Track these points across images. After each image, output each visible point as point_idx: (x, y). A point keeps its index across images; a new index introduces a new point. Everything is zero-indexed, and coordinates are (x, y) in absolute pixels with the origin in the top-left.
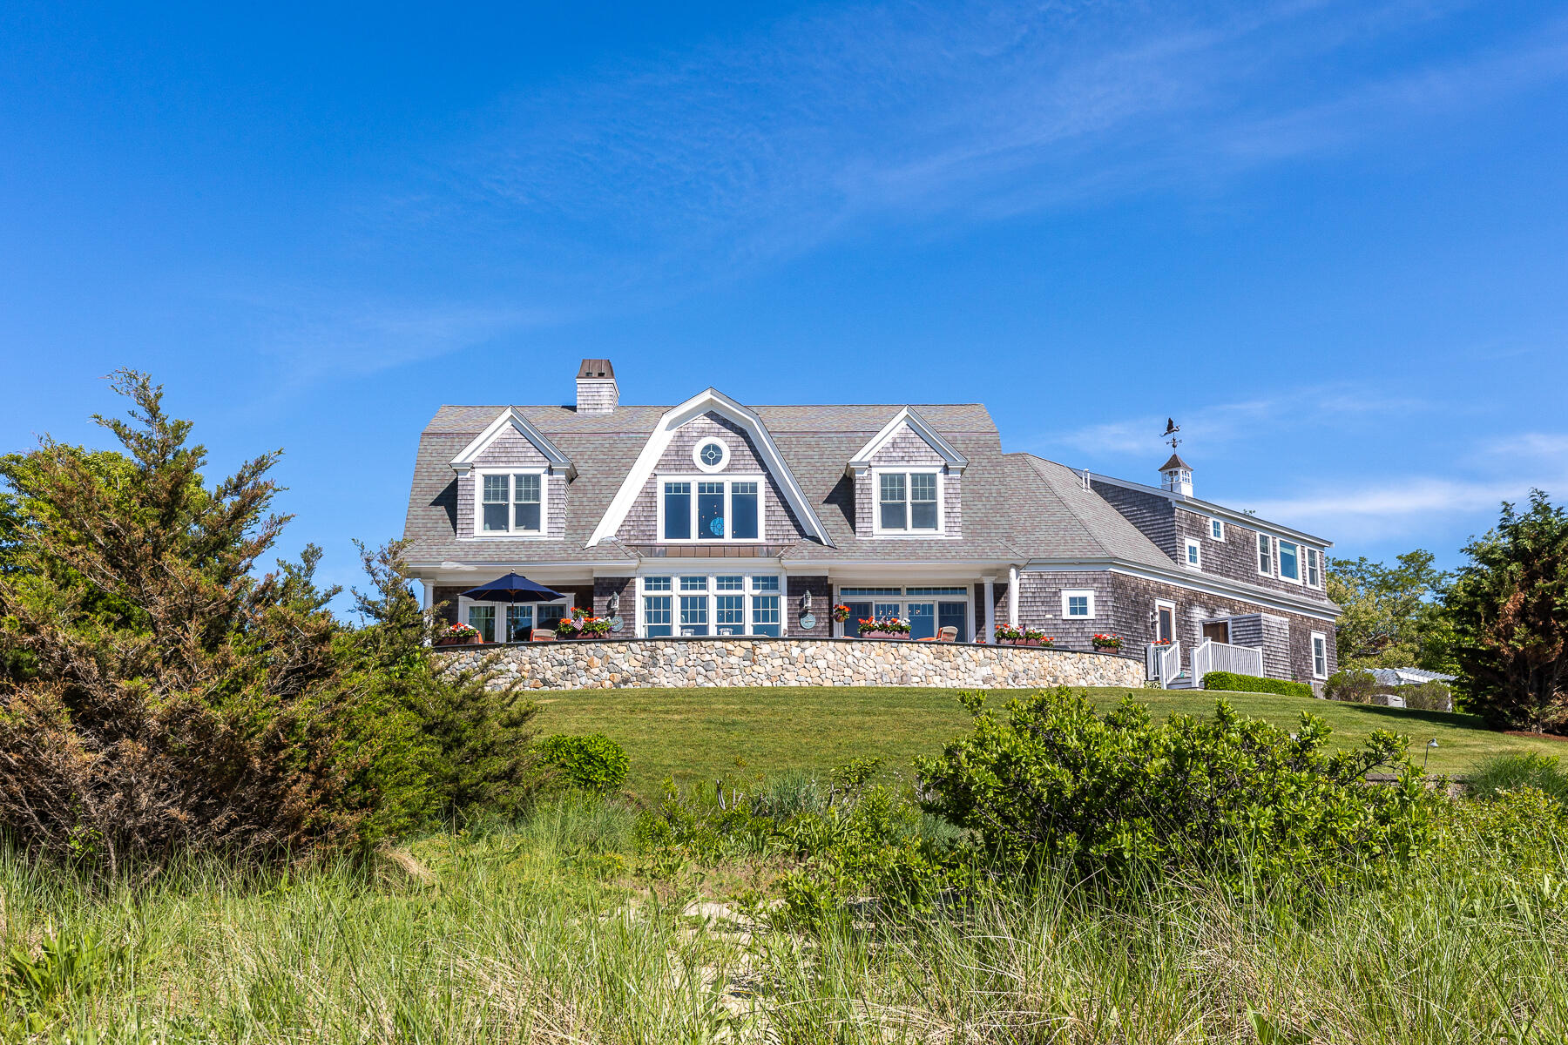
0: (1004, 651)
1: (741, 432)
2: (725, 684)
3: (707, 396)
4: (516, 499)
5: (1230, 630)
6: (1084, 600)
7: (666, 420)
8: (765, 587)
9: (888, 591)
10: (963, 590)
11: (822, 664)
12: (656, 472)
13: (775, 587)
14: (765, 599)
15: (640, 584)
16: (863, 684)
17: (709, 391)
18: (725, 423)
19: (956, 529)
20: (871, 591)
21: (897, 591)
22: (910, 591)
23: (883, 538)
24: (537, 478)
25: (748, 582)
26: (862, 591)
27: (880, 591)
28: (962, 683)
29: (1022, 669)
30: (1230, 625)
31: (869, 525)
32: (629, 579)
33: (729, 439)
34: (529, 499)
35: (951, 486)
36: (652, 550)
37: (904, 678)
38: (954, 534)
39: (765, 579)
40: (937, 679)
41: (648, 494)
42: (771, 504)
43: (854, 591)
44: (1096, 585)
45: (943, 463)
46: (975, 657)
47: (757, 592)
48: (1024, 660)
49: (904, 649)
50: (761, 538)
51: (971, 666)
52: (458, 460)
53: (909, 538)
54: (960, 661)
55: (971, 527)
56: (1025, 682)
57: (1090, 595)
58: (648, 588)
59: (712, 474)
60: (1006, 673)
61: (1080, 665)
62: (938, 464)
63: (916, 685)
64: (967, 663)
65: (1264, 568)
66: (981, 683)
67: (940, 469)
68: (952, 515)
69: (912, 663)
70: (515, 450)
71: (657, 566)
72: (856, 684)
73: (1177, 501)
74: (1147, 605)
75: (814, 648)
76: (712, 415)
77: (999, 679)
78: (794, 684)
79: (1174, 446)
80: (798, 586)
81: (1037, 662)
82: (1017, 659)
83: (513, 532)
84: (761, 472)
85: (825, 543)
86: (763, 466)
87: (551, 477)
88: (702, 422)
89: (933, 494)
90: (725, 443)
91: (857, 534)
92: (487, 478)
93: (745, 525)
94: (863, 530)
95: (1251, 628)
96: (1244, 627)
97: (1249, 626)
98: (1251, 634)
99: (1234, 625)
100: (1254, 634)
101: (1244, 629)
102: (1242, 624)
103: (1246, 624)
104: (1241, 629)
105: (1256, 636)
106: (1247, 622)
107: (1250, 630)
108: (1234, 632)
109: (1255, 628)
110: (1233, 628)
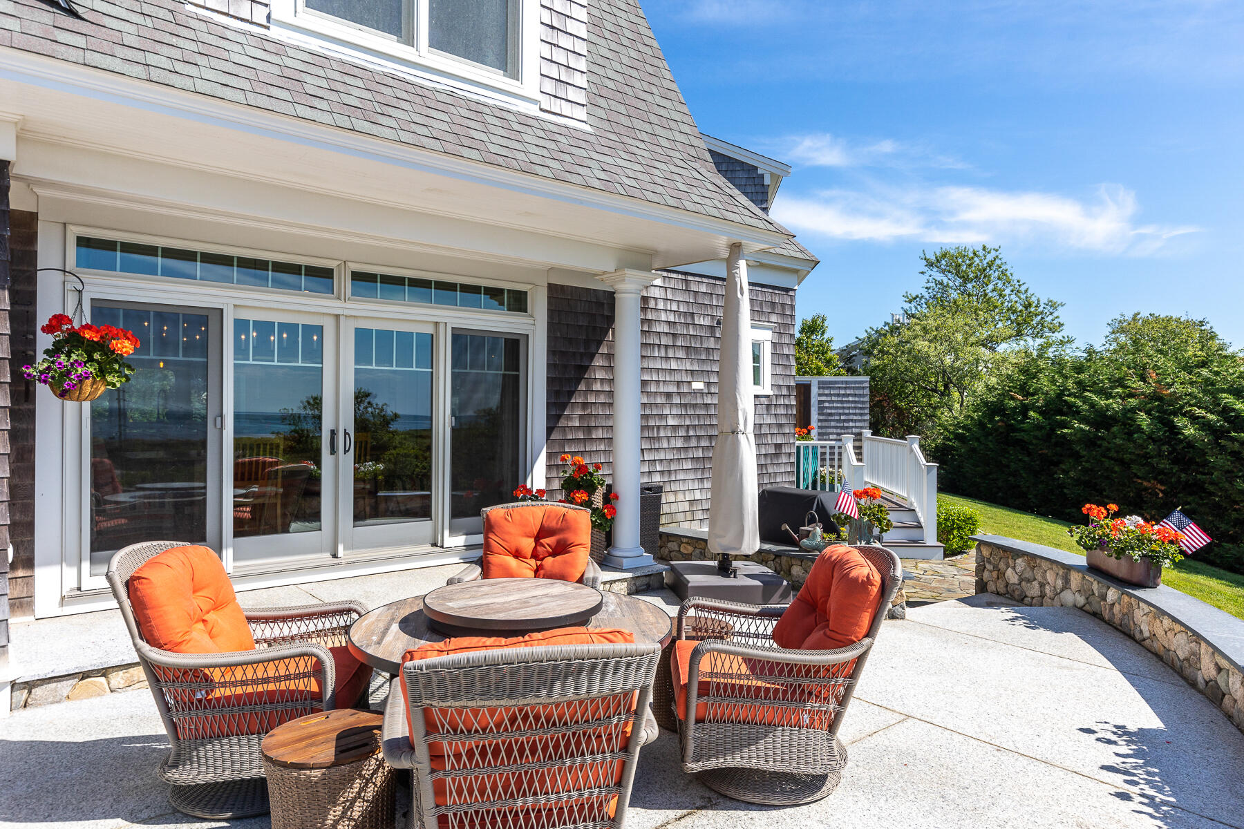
5: (814, 400)
9: (286, 273)
10: (518, 302)
19: (573, 93)
20: (219, 269)
22: (365, 281)
26: (178, 264)
27: (253, 269)
30: (814, 390)
43: (139, 259)
44: (774, 318)
53: (421, 78)
57: (767, 343)
68: (564, 39)
95: (851, 399)
96: (838, 395)
97: (848, 395)
98: (849, 408)
99: (821, 391)
100: (855, 408)
101: (840, 399)
102: (836, 392)
103: (842, 392)
104: (834, 398)
105: (857, 411)
106: (845, 388)
107: (848, 402)
108: (820, 402)
109: (857, 399)
110: (820, 395)
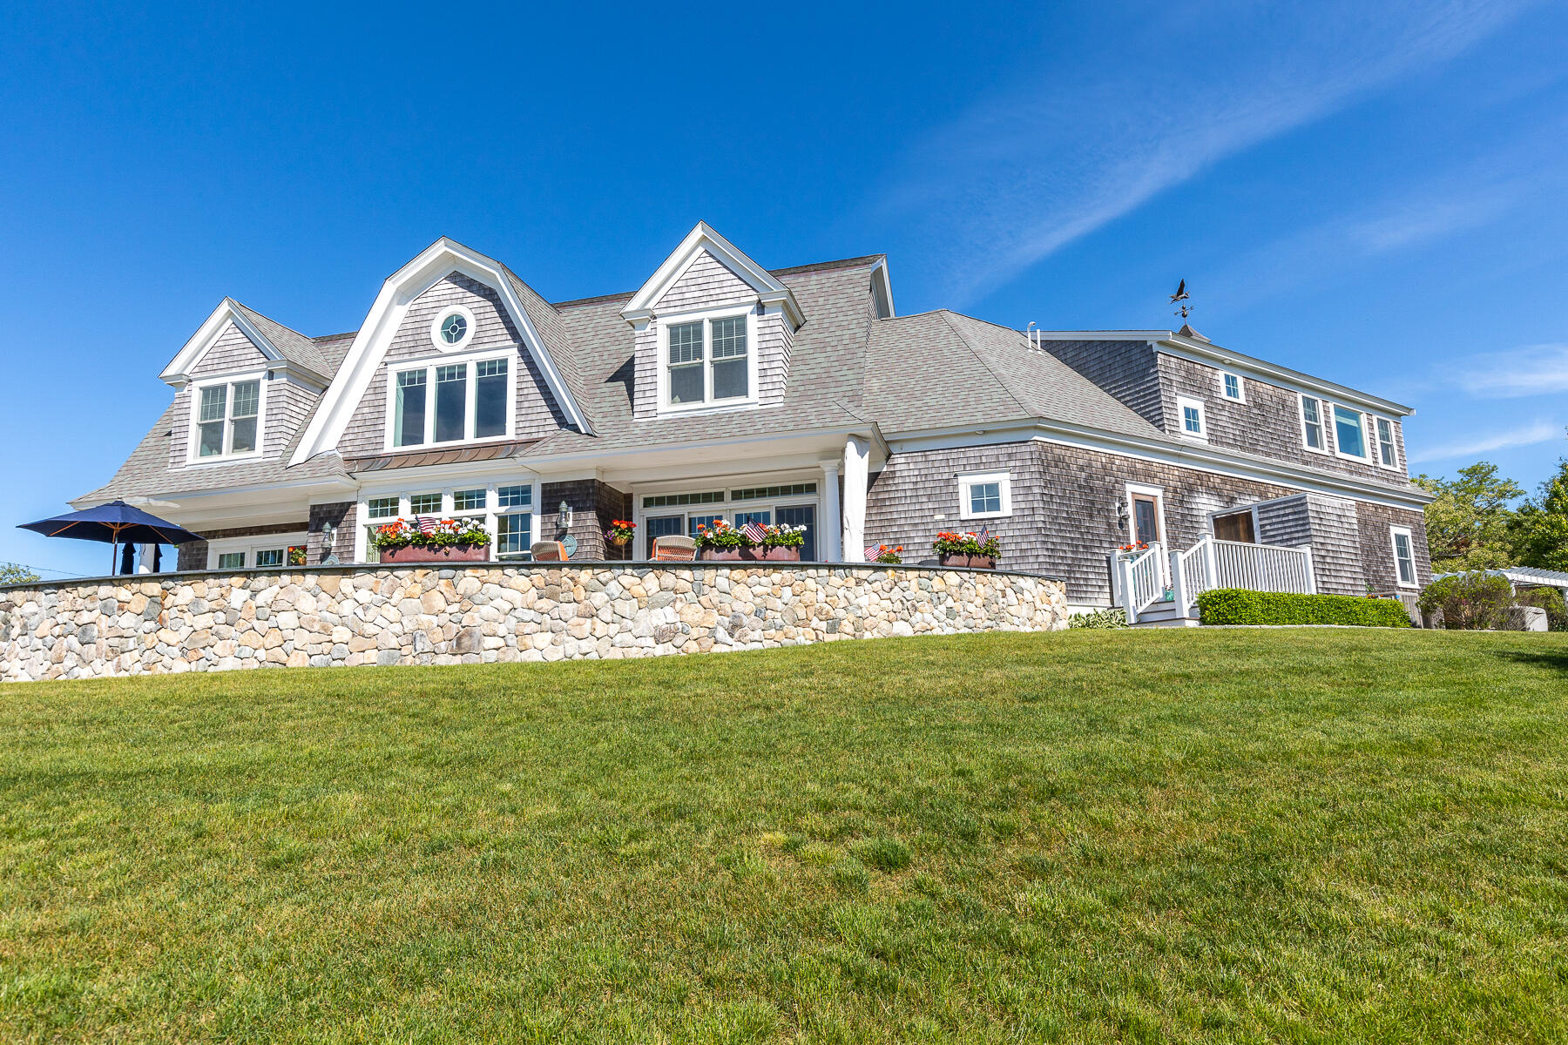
0: (709, 574)
1: (490, 294)
2: (108, 671)
3: (440, 248)
4: (235, 415)
5: (1256, 525)
6: (993, 489)
7: (389, 289)
8: (515, 502)
9: (707, 498)
10: (811, 487)
11: (287, 620)
12: (387, 359)
13: (527, 501)
14: (514, 517)
15: (362, 511)
16: (372, 657)
17: (442, 243)
18: (471, 285)
19: (775, 393)
20: (683, 500)
21: (719, 497)
22: (737, 495)
23: (670, 416)
24: (256, 383)
25: (492, 498)
26: (672, 500)
27: (695, 499)
28: (605, 643)
29: (750, 607)
30: (1255, 516)
31: (652, 400)
32: (350, 504)
33: (476, 305)
34: (248, 414)
35: (767, 331)
36: (376, 462)
37: (466, 641)
38: (772, 400)
39: (515, 491)
40: (543, 640)
41: (377, 388)
42: (524, 385)
43: (660, 501)
44: (1012, 464)
45: (755, 298)
46: (638, 590)
47: (503, 509)
48: (758, 590)
49: (469, 581)
50: (510, 434)
51: (624, 608)
52: (170, 371)
53: (707, 413)
54: (599, 598)
55: (802, 388)
56: (757, 635)
57: (1004, 481)
58: (373, 514)
59: (452, 354)
60: (715, 617)
61: (896, 594)
62: (749, 299)
63: (492, 656)
64: (618, 603)
65: (1313, 441)
66: (651, 642)
67: (751, 308)
68: (769, 372)
69: (486, 610)
70: (235, 353)
71: (380, 483)
72: (356, 660)
73: (1160, 343)
74: (1110, 492)
75: (276, 588)
76: (457, 278)
77: (694, 633)
78: (229, 664)
79: (1184, 316)
80: (555, 497)
81: (787, 592)
82: (737, 590)
83: (228, 455)
84: (512, 343)
85: (583, 431)
86: (515, 334)
87: (271, 382)
88: (445, 287)
89: (742, 345)
90: (470, 308)
91: (636, 415)
92: (205, 390)
93: (491, 417)
94: (643, 408)
95: (1291, 517)
96: (1278, 516)
97: (1288, 515)
98: (1290, 527)
99: (1262, 516)
100: (1296, 526)
101: (1279, 520)
102: (1276, 513)
103: (1282, 512)
104: (1274, 520)
105: (1299, 528)
106: (1284, 508)
107: (1289, 521)
108: (1262, 526)
109: (1297, 516)
110: (1260, 520)
